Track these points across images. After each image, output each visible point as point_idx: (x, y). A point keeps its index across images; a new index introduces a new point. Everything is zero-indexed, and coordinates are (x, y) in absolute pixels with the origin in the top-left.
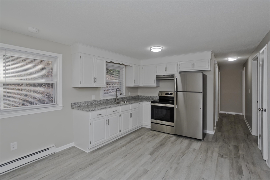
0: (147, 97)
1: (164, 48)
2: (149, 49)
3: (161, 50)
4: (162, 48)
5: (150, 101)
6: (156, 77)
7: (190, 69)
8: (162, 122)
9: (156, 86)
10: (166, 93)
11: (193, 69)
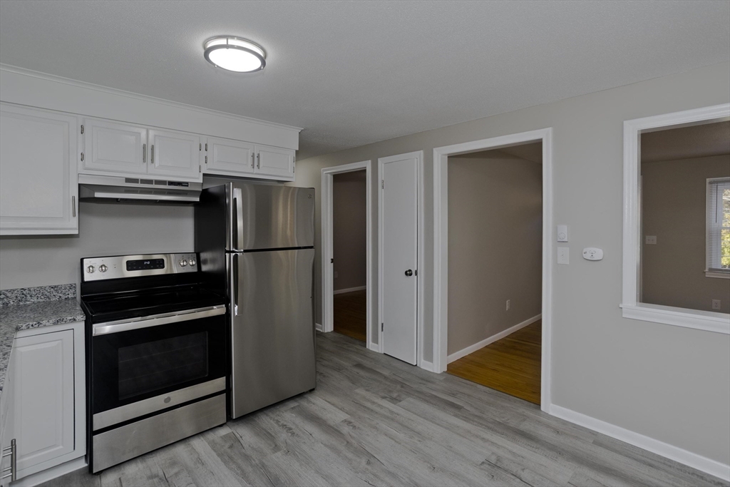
5: (81, 318)
6: (79, 184)
7: (246, 170)
8: (167, 400)
9: (76, 232)
10: (128, 262)
11: (256, 170)
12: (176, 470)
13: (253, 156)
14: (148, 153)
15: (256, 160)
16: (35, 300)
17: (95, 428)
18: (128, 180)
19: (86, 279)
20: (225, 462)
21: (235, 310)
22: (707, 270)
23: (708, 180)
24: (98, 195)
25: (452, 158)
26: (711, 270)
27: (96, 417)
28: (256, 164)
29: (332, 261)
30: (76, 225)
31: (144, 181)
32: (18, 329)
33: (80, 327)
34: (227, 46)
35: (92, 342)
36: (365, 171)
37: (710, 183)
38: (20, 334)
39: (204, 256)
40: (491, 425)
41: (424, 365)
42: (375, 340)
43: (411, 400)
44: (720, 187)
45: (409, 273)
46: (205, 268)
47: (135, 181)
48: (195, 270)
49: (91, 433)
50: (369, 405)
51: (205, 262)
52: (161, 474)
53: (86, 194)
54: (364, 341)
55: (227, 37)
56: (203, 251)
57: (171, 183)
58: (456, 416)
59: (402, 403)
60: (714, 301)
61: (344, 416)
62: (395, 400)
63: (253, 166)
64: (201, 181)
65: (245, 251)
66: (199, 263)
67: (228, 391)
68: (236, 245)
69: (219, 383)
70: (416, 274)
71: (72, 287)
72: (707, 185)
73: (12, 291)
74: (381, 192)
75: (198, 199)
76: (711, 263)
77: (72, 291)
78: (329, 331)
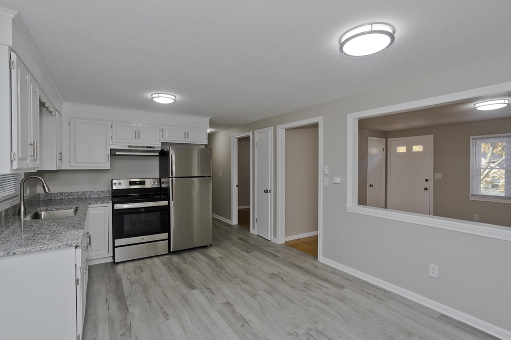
0: (71, 194)
1: (178, 98)
2: (148, 95)
3: (173, 101)
4: (176, 97)
5: (110, 202)
6: (111, 149)
7: (181, 140)
8: (143, 239)
9: (109, 169)
10: (130, 182)
11: (187, 140)
12: (144, 265)
13: (185, 133)
14: (137, 135)
15: (186, 135)
16: (95, 196)
17: (115, 245)
18: (129, 146)
19: (114, 188)
20: (164, 265)
21: (172, 202)
22: (470, 195)
23: (471, 138)
24: (117, 153)
25: (287, 130)
26: (473, 195)
27: (116, 241)
28: (187, 137)
29: (237, 186)
30: (109, 166)
31: (136, 147)
32: (90, 204)
33: (110, 205)
34: (158, 97)
35: (114, 211)
36: (249, 137)
37: (473, 139)
38: (90, 206)
39: (163, 180)
40: (286, 263)
41: (273, 240)
42: (254, 228)
43: (256, 252)
44: (478, 142)
45: (266, 191)
46: (163, 186)
47: (132, 147)
48: (159, 186)
49: (114, 247)
50: (235, 253)
51: (163, 183)
52: (139, 265)
53: (113, 153)
54: (249, 229)
55: (158, 94)
56: (162, 178)
57: (147, 147)
58: (273, 259)
59: (252, 253)
60: (475, 215)
61: (220, 255)
62: (247, 252)
63: (185, 138)
64: (160, 146)
65: (176, 177)
66: (160, 183)
67: (169, 239)
68: (172, 175)
69: (165, 235)
70: (270, 192)
71: (108, 191)
72: (471, 141)
73: (87, 192)
74: (256, 149)
75: (158, 154)
76: (473, 191)
77: (108, 193)
78: (235, 224)
